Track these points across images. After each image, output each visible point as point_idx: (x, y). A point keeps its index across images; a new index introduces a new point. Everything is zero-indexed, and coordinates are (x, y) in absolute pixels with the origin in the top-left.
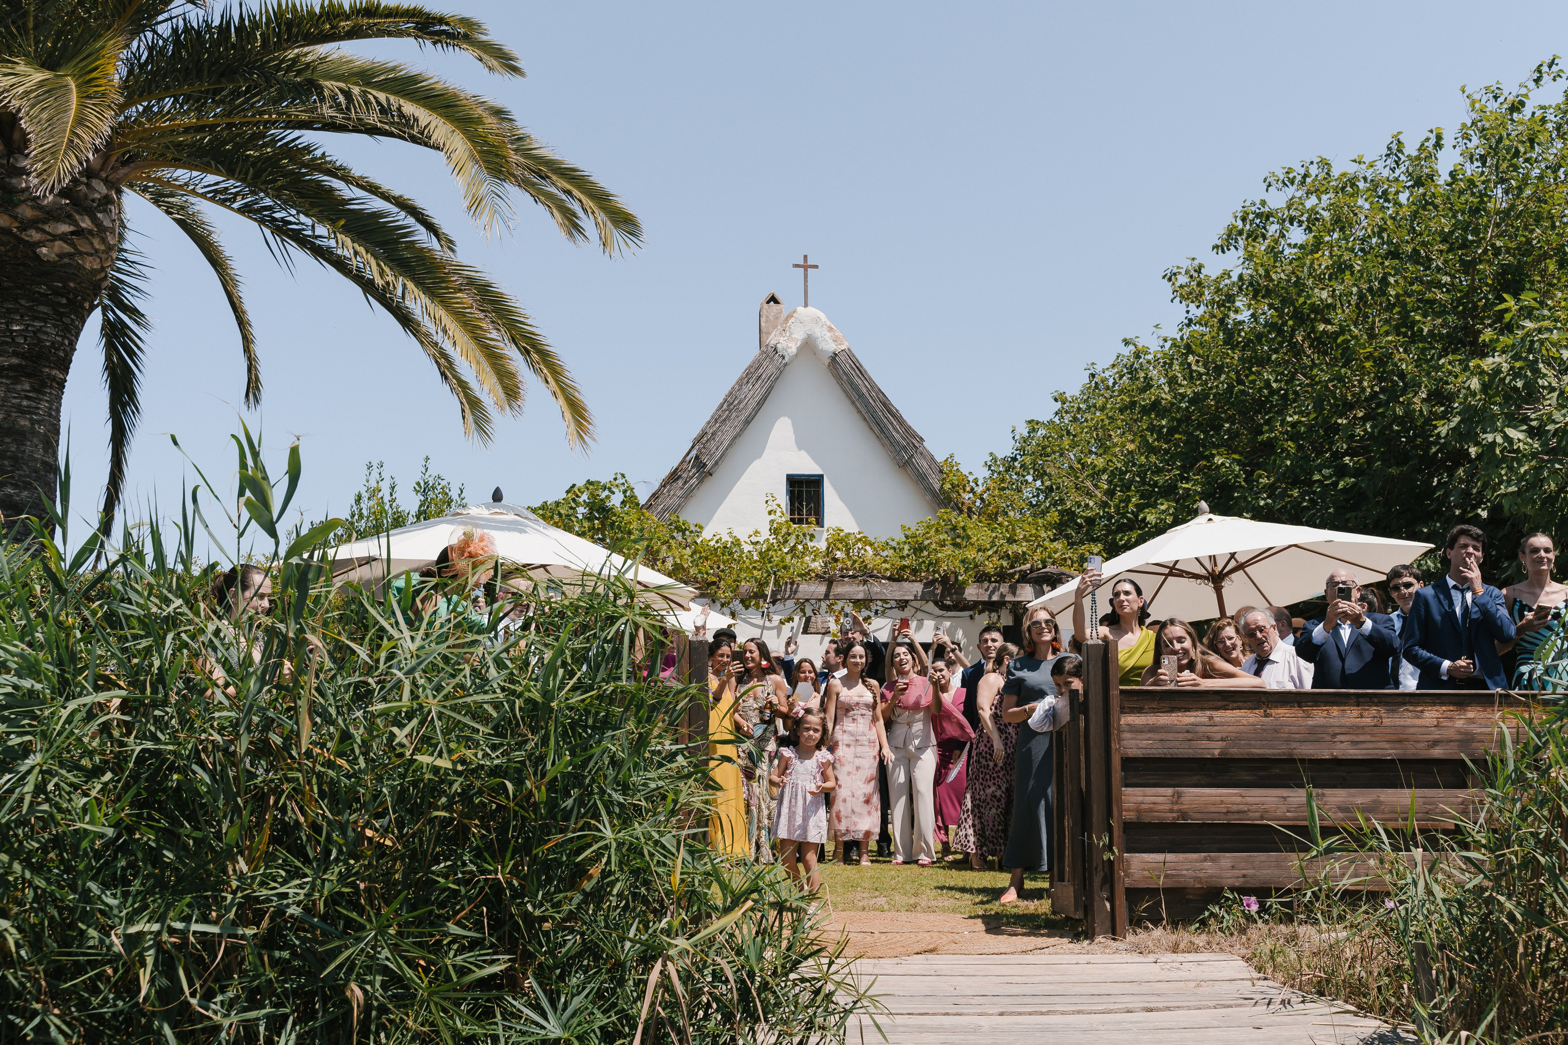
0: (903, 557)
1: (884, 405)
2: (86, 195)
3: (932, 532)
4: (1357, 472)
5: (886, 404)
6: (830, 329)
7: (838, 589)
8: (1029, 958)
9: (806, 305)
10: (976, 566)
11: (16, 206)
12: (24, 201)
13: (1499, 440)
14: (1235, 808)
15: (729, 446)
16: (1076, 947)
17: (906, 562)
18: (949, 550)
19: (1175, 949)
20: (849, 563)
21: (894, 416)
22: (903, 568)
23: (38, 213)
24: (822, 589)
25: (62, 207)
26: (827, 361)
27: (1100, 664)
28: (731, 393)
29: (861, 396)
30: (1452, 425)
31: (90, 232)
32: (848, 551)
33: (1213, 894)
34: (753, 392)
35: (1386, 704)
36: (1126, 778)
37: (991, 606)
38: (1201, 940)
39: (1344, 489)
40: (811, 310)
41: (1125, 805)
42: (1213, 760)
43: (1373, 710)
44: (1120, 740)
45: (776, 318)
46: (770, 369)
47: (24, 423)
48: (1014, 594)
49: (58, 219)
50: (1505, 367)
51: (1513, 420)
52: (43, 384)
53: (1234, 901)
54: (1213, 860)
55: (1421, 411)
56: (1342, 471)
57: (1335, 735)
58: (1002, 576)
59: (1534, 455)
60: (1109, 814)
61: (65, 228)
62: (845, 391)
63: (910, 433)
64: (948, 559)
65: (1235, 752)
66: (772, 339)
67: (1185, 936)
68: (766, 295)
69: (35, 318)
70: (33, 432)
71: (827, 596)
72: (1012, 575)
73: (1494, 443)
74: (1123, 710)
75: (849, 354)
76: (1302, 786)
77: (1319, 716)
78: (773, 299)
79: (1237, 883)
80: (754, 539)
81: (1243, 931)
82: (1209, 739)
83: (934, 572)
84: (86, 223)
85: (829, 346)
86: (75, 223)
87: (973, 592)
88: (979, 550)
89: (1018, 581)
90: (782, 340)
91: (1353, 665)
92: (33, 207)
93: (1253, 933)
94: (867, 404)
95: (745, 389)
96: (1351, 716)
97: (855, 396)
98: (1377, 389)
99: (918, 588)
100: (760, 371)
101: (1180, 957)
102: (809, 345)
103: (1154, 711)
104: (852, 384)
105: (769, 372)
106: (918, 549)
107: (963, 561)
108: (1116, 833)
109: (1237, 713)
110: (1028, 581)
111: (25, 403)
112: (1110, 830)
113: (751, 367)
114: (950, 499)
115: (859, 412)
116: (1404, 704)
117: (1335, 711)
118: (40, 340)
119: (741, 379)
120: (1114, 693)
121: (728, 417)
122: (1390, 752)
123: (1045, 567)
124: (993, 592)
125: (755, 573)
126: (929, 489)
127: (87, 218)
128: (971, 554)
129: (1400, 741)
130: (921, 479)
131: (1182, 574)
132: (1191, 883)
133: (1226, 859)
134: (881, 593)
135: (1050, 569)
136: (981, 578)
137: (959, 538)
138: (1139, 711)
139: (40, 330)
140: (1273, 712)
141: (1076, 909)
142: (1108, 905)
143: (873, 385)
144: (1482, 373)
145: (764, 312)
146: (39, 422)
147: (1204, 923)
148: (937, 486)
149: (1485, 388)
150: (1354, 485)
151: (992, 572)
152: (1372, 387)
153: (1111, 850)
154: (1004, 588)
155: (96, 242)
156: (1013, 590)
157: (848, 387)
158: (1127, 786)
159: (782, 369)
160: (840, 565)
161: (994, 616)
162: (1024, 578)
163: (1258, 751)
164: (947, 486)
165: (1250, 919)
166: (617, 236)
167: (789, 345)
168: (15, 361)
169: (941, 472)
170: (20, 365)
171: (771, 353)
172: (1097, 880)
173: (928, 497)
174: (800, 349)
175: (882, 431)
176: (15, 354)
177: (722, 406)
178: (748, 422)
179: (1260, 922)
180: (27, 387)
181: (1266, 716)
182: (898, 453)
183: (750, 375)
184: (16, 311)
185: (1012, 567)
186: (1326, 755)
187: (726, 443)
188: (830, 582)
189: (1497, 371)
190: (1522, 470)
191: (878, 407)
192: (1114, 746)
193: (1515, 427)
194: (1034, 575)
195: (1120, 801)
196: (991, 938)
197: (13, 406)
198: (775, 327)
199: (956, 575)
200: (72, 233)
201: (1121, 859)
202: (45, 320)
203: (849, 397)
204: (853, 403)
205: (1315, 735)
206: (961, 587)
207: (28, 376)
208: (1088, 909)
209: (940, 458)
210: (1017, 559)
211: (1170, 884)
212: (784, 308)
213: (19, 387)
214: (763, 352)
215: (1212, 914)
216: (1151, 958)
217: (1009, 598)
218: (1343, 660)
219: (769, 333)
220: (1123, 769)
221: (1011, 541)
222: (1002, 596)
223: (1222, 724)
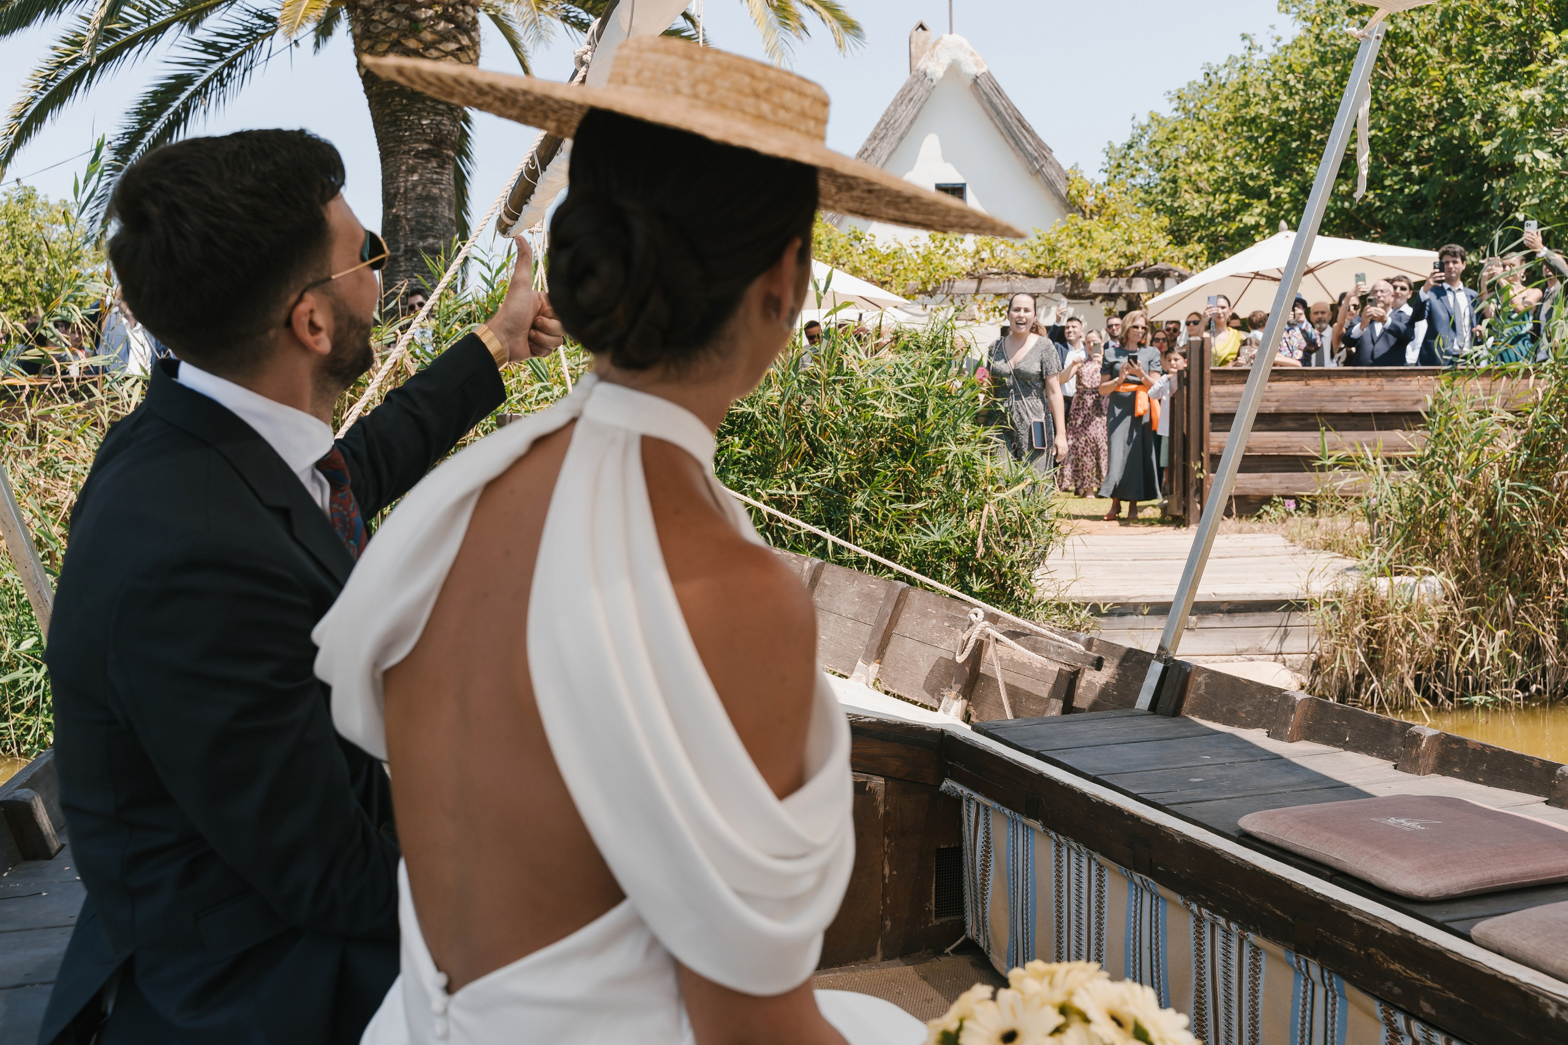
0: (1038, 257)
1: (1019, 121)
2: (463, 20)
3: (1063, 236)
4: (1422, 179)
5: (1021, 121)
6: (972, 54)
7: (986, 285)
8: (1148, 537)
9: (951, 32)
10: (1099, 264)
11: (420, 32)
12: (425, 28)
13: (1529, 160)
14: (1283, 445)
15: (887, 160)
16: (1178, 531)
17: (1042, 261)
18: (1076, 250)
19: (1240, 532)
20: (994, 263)
21: (1027, 130)
22: (1039, 266)
23: (435, 37)
24: (974, 284)
25: (450, 31)
26: (970, 82)
27: (1198, 354)
28: (886, 114)
29: (999, 113)
30: (1495, 145)
31: (468, 47)
32: (992, 251)
33: (1267, 500)
34: (906, 112)
35: (1387, 376)
36: (1212, 426)
37: (1110, 297)
38: (1257, 526)
39: (1409, 195)
40: (956, 37)
41: (1212, 444)
42: (1270, 414)
43: (1378, 380)
44: (1210, 402)
45: (925, 43)
46: (919, 91)
47: (435, 191)
48: (1130, 286)
49: (447, 40)
50: (1538, 100)
51: (1541, 143)
52: (445, 163)
53: (1280, 503)
54: (1267, 478)
55: (1475, 132)
56: (1409, 178)
57: (1351, 397)
58: (1120, 273)
59: (1556, 172)
60: (1201, 449)
61: (453, 46)
62: (985, 109)
63: (1041, 145)
64: (1076, 260)
65: (1285, 409)
66: (922, 64)
67: (1245, 524)
68: (916, 23)
69: (436, 114)
70: (442, 197)
71: (977, 292)
72: (1129, 271)
73: (1524, 163)
74: (1212, 383)
75: (989, 76)
76: (1318, 430)
77: (1342, 385)
78: (922, 27)
79: (1283, 492)
80: (915, 244)
81: (1284, 521)
82: (1268, 401)
83: (1065, 270)
84: (465, 41)
85: (971, 69)
86: (458, 42)
87: (1097, 286)
88: (1102, 250)
89: (1134, 276)
90: (930, 64)
91: (1381, 348)
92: (432, 32)
93: (1290, 522)
94: (1004, 121)
95: (900, 110)
96: (1363, 384)
97: (993, 114)
98: (1444, 103)
99: (1052, 283)
100: (912, 93)
101: (1243, 536)
102: (954, 69)
103: (1232, 383)
104: (991, 102)
105: (920, 94)
106: (1052, 251)
107: (1089, 261)
108: (1205, 461)
109: (1287, 384)
110: (1142, 276)
111: (435, 176)
112: (1201, 459)
113: (903, 90)
114: (1075, 203)
115: (997, 127)
116: (1398, 376)
117: (1352, 381)
118: (441, 130)
119: (896, 100)
120: (1207, 372)
121: (885, 135)
122: (1387, 408)
123: (1156, 264)
124: (1113, 286)
125: (920, 273)
126: (1057, 194)
127: (466, 37)
128: (1095, 254)
129: (1394, 401)
130: (1050, 184)
131: (1264, 277)
132: (1252, 492)
133: (1276, 477)
134: (1022, 287)
135: (1161, 266)
136: (1103, 274)
137: (1085, 239)
138: (1223, 383)
139: (440, 122)
140: (1311, 382)
141: (1178, 509)
142: (1199, 506)
143: (1010, 105)
144: (1520, 102)
145: (914, 39)
146: (444, 190)
147: (1260, 517)
148: (1064, 192)
149: (1522, 115)
150: (1418, 191)
151: (1112, 268)
152: (1439, 102)
153: (1201, 471)
154: (1122, 282)
155: (471, 53)
156: (1129, 283)
157: (988, 106)
158: (1213, 431)
159: (930, 91)
160: (985, 264)
161: (1112, 304)
162: (1138, 273)
163: (1300, 408)
164: (1074, 192)
165: (1289, 514)
166: (848, 39)
167: (936, 68)
168: (426, 146)
169: (1067, 179)
170: (429, 150)
171: (920, 77)
172: (1192, 491)
173: (1056, 201)
174: (946, 73)
175: (1017, 144)
176: (426, 141)
177: (879, 124)
178: (901, 138)
179: (1296, 516)
180: (435, 165)
181: (1307, 385)
182: (1031, 163)
183: (904, 97)
184: (424, 110)
185: (1129, 264)
186: (1345, 411)
187: (884, 158)
188: (980, 280)
189: (1531, 103)
190: (1544, 186)
191: (1014, 123)
192: (1206, 406)
193: (1542, 149)
194: (1147, 271)
195: (1208, 441)
196: (1124, 528)
197: (428, 179)
198: (924, 52)
199: (1083, 272)
200: (458, 49)
201: (1208, 477)
202: (442, 115)
203: (988, 114)
204: (992, 119)
205: (1337, 397)
206: (1086, 282)
207: (435, 156)
208: (1186, 509)
209: (1066, 167)
210: (1132, 259)
211: (1239, 493)
212: (932, 34)
213: (430, 166)
214: (914, 76)
215: (1267, 513)
216: (1225, 536)
217: (1126, 290)
218: (1374, 343)
219: (918, 58)
220: (1211, 420)
221: (1129, 242)
222: (1120, 289)
223: (1277, 391)
